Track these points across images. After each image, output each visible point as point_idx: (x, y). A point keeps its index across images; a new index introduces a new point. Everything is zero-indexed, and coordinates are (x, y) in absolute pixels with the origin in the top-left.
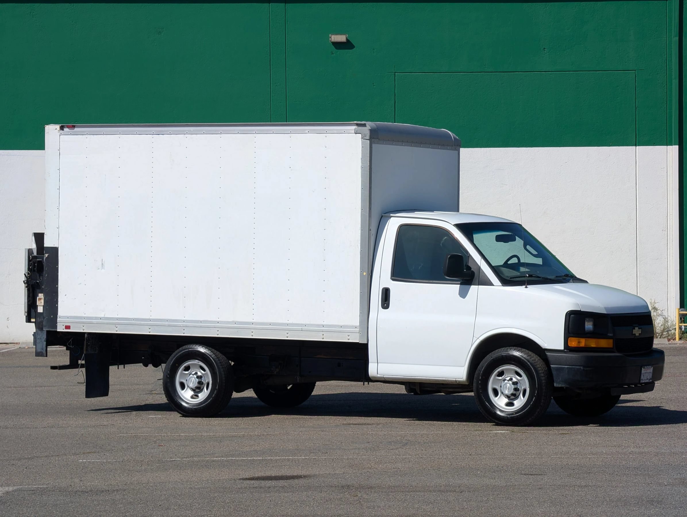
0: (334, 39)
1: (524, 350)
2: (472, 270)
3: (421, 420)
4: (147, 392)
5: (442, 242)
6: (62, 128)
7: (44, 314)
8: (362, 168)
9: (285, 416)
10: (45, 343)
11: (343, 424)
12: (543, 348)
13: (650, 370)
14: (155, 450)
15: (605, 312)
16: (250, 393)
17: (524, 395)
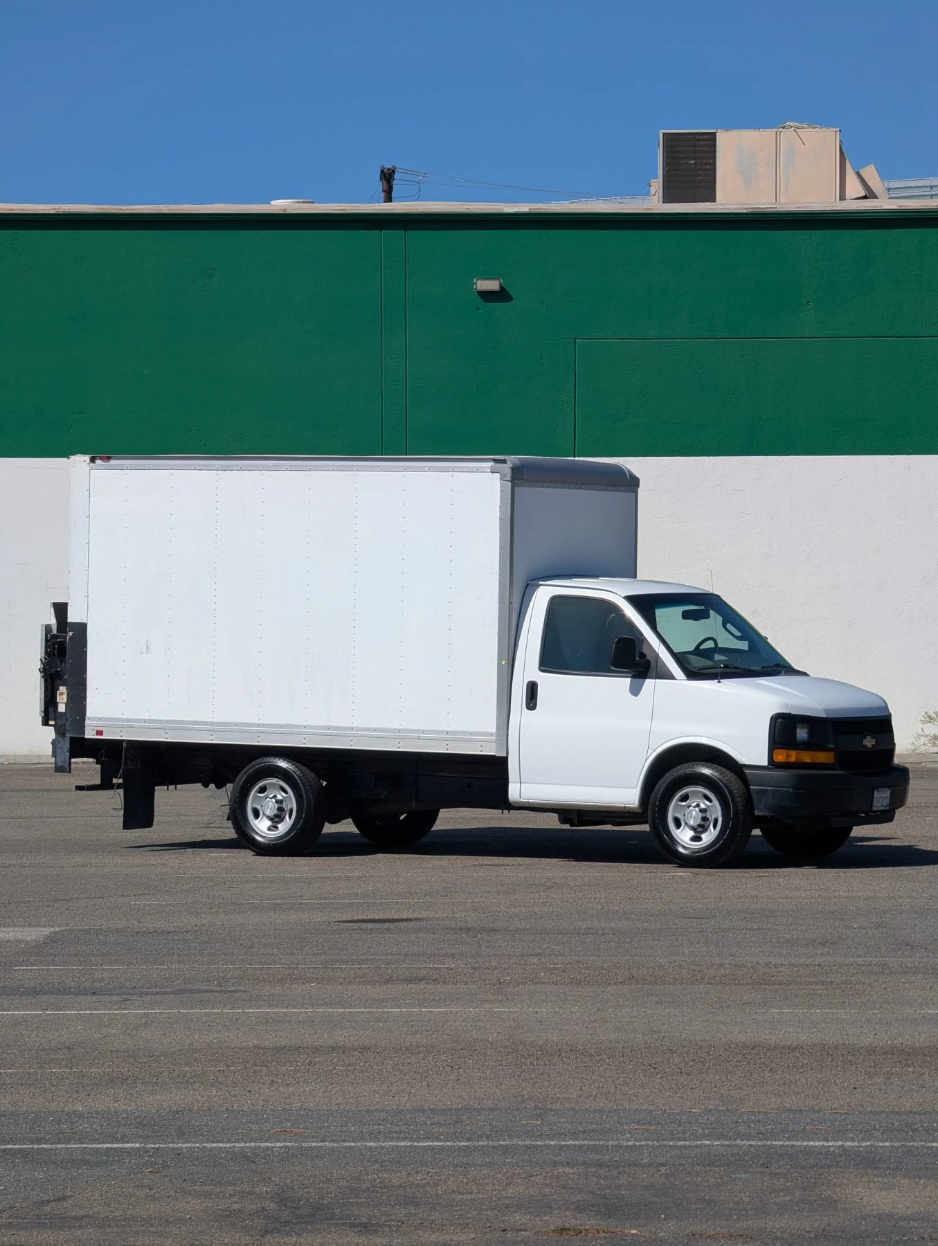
0: (481, 286)
1: (716, 766)
2: (647, 658)
3: (579, 861)
4: (204, 826)
5: (607, 621)
6: (93, 460)
7: (68, 715)
8: (501, 519)
9: (397, 856)
10: (68, 754)
11: (474, 865)
12: (741, 763)
13: (887, 793)
14: (226, 892)
15: (824, 715)
16: (347, 826)
17: (715, 827)
